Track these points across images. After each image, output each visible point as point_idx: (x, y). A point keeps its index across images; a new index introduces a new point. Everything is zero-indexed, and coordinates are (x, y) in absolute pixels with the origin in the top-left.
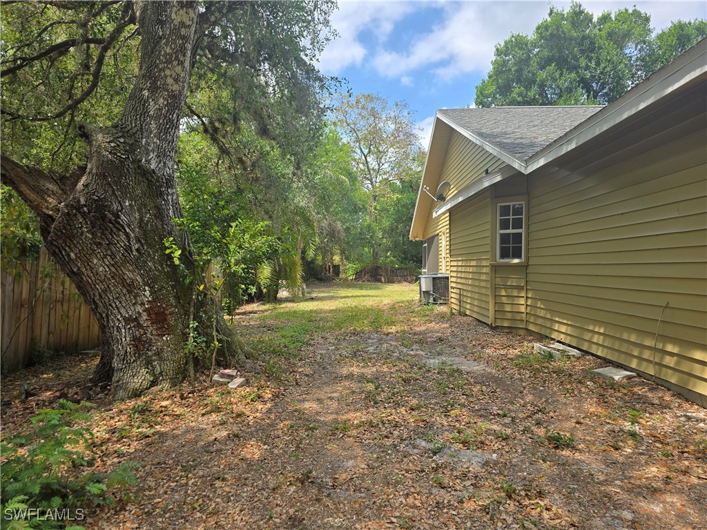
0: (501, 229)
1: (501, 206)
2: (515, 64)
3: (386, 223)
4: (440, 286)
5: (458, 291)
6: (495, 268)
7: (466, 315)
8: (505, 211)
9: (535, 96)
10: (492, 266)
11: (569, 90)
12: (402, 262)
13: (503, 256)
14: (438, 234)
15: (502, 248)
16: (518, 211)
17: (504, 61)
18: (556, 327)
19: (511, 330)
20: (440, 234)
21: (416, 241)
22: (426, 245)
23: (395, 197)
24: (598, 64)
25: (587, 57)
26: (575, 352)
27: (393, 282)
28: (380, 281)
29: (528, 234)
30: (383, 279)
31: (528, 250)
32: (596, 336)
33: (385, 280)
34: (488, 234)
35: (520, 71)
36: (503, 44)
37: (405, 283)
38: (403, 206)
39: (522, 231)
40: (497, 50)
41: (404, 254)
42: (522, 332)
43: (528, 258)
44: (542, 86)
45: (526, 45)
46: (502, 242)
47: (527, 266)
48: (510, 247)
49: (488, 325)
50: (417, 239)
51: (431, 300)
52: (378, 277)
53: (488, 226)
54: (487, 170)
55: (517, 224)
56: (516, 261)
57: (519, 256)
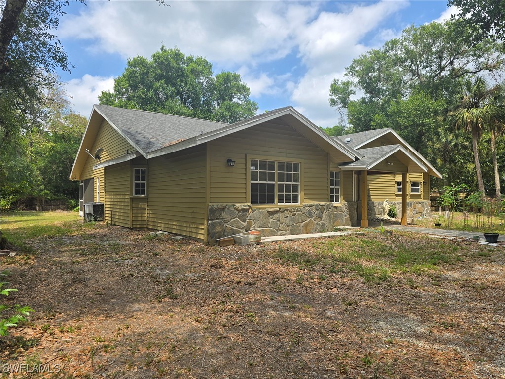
0: (135, 180)
1: (135, 170)
2: (140, 74)
3: (41, 163)
4: (99, 210)
5: (110, 212)
6: (133, 200)
7: (116, 225)
8: (137, 172)
9: (152, 96)
10: (131, 198)
11: (171, 96)
12: (54, 195)
13: (136, 193)
14: (93, 178)
15: (135, 190)
16: (143, 172)
17: (133, 71)
18: (160, 225)
19: (140, 229)
20: (95, 178)
21: (75, 181)
22: (83, 184)
23: (50, 145)
24: (186, 85)
25: (180, 80)
26: (167, 233)
27: (47, 210)
28: (35, 209)
29: (148, 184)
30: (38, 208)
31: (148, 191)
32: (174, 226)
33: (39, 209)
34: (129, 182)
35: (143, 79)
36: (132, 59)
37: (59, 211)
38: (57, 152)
39: (145, 182)
40: (129, 62)
41: (56, 188)
42: (146, 230)
43: (148, 195)
44: (156, 91)
45: (147, 64)
46: (135, 187)
47: (148, 199)
48: (140, 189)
49: (128, 228)
50: (76, 180)
51: (92, 219)
52: (33, 206)
53: (129, 178)
54: (128, 150)
55: (143, 178)
56: (143, 196)
57: (144, 194)
